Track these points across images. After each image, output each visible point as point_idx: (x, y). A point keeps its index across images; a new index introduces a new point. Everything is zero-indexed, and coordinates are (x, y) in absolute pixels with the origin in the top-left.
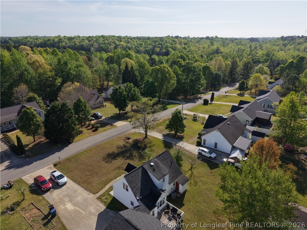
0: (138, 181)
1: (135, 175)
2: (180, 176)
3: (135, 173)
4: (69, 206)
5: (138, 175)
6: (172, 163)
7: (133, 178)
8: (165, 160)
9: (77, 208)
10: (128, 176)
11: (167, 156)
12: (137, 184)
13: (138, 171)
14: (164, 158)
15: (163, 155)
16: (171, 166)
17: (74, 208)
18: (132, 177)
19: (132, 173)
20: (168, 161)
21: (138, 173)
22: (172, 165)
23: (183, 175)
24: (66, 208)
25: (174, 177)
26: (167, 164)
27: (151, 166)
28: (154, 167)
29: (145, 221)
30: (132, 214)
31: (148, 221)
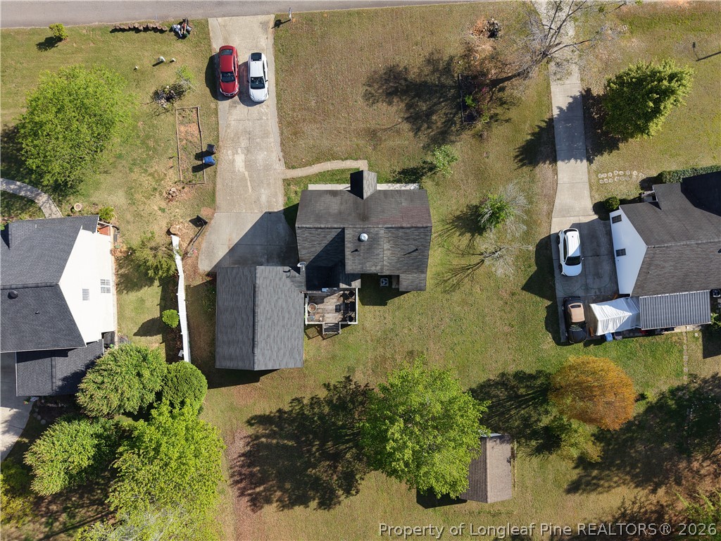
0: (319, 244)
1: (319, 235)
2: (417, 275)
3: (322, 232)
4: (240, 160)
6: (417, 250)
7: (312, 236)
8: (407, 240)
9: (246, 173)
10: (303, 229)
11: (419, 235)
12: (315, 247)
13: (330, 232)
14: (406, 236)
15: (408, 231)
16: (409, 253)
17: (244, 170)
18: (310, 234)
19: (314, 230)
20: (411, 244)
21: (328, 234)
22: (415, 254)
23: (423, 275)
24: (234, 160)
25: (399, 269)
26: (404, 247)
27: (359, 240)
28: (362, 244)
29: (280, 302)
30: (274, 280)
31: (284, 305)
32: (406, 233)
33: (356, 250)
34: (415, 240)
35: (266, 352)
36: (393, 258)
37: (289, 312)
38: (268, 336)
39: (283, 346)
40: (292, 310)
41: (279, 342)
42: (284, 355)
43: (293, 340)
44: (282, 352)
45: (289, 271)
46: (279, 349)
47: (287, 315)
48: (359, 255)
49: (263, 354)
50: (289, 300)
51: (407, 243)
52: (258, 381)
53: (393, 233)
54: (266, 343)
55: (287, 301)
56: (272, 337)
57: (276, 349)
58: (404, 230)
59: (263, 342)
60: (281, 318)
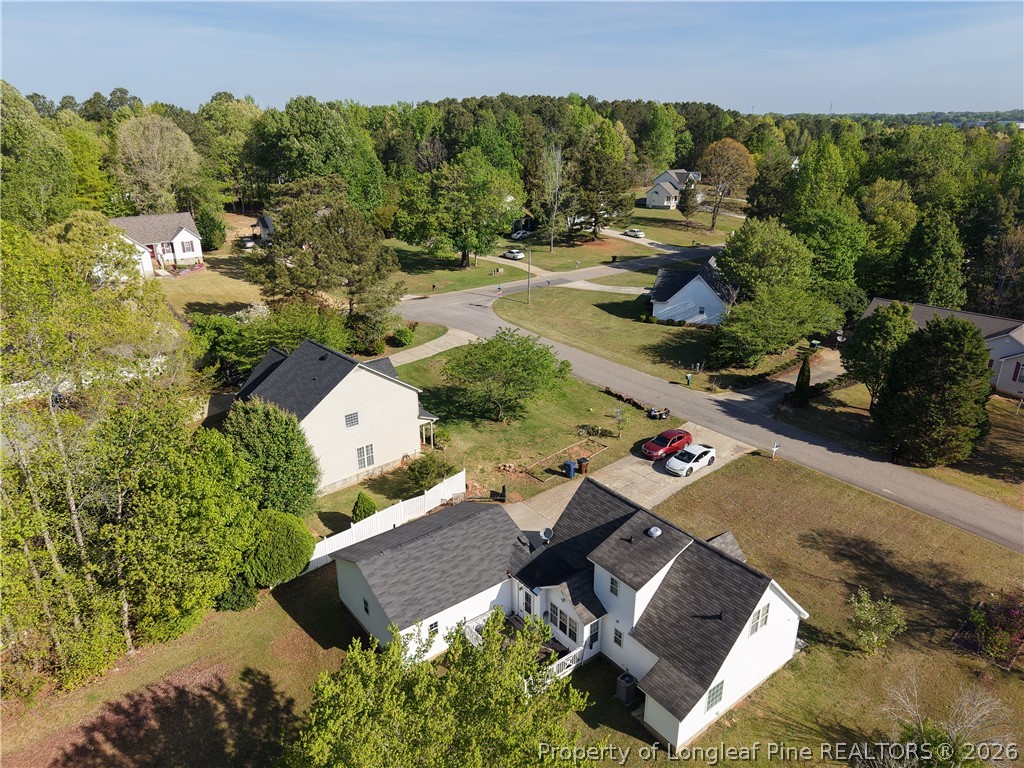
0: (592, 519)
1: (602, 503)
2: (686, 679)
3: (609, 501)
5: (606, 512)
6: (720, 617)
7: (594, 503)
8: (716, 585)
10: (592, 485)
11: (739, 587)
12: (584, 522)
13: (618, 507)
14: (719, 577)
15: (727, 567)
16: (704, 617)
18: (594, 496)
19: (603, 492)
20: (717, 599)
21: (613, 509)
22: (712, 624)
23: (698, 688)
25: (666, 645)
26: (704, 599)
27: (646, 532)
28: (645, 538)
29: (475, 551)
30: (499, 532)
31: (474, 559)
32: (721, 570)
33: (629, 541)
34: (728, 593)
35: (392, 566)
36: (672, 612)
37: (469, 570)
38: (417, 559)
39: (413, 585)
40: (474, 573)
41: (416, 577)
42: (402, 594)
43: (431, 595)
44: (404, 588)
45: (524, 544)
46: (406, 582)
47: (462, 569)
48: (627, 548)
49: (386, 564)
50: (486, 563)
51: (712, 592)
52: (325, 647)
53: (701, 558)
54: (406, 560)
55: (482, 560)
56: (419, 564)
57: (404, 577)
58: (721, 561)
59: (405, 556)
60: (454, 564)
